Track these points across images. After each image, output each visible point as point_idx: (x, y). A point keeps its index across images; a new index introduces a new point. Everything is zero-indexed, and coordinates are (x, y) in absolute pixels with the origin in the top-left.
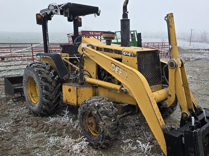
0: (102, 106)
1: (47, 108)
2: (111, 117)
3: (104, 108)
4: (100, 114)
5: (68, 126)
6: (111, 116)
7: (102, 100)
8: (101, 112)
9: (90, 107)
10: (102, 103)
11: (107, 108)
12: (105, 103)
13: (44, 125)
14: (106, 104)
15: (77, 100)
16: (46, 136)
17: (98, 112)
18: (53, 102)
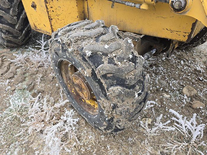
0: (106, 55)
1: (10, 38)
2: (133, 87)
3: (111, 61)
4: (102, 81)
5: (46, 67)
6: (133, 83)
7: (102, 34)
8: (104, 76)
9: (70, 54)
10: (106, 46)
11: (121, 59)
12: (113, 45)
13: (11, 65)
14: (118, 47)
15: (51, 26)
16: (8, 90)
17: (93, 74)
18: (16, 28)
